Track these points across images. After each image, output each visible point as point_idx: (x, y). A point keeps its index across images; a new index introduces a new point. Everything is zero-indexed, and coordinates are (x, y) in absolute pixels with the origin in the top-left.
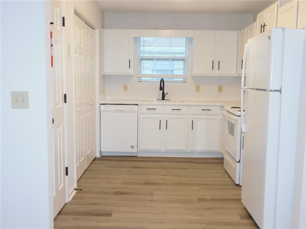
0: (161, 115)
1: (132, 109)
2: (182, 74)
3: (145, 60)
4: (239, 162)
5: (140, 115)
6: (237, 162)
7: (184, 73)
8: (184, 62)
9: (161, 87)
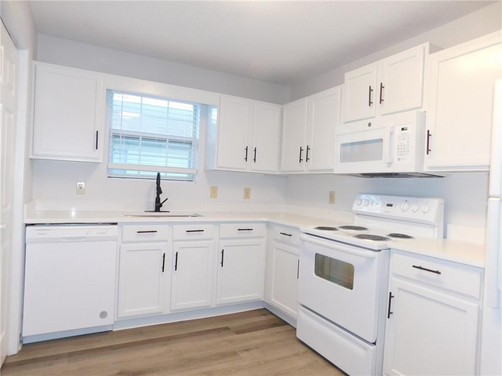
0: (165, 244)
2: (186, 166)
4: (375, 344)
5: (123, 245)
6: (372, 344)
7: (189, 166)
9: (158, 187)
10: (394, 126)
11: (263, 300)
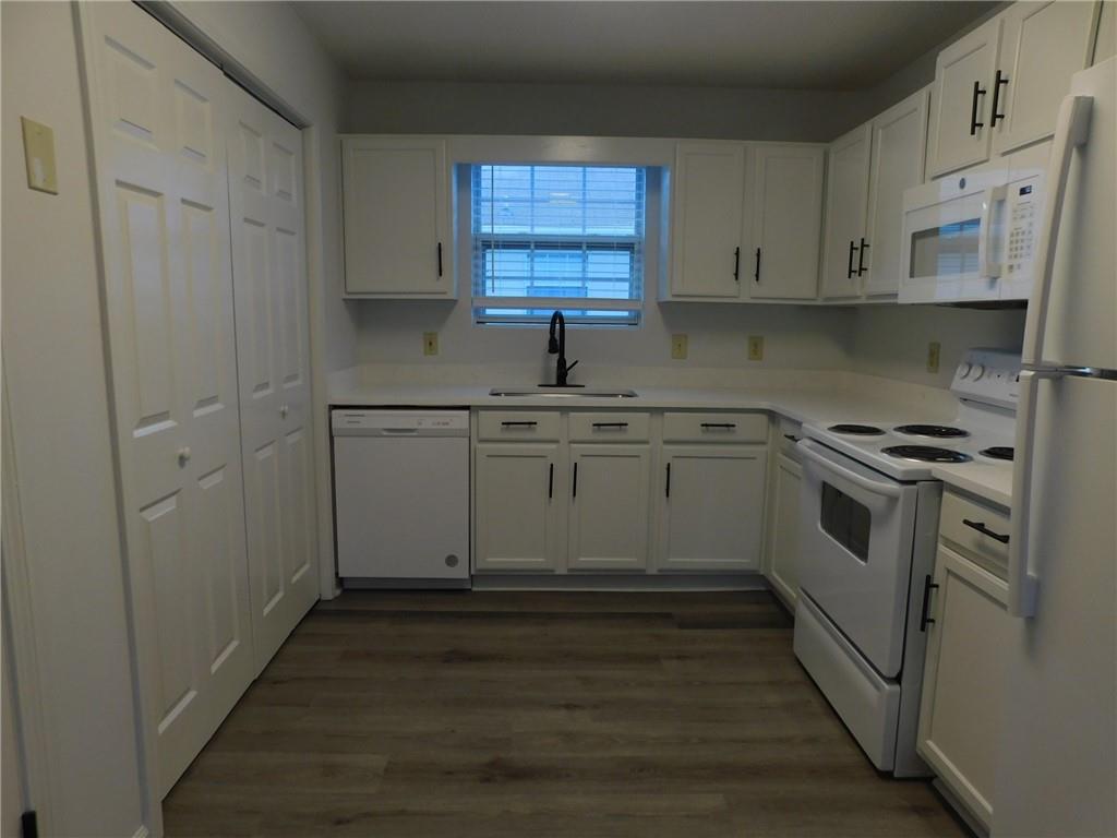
0: (554, 446)
1: (447, 424)
2: (626, 295)
3: (497, 247)
4: (898, 680)
5: (480, 446)
6: (889, 680)
7: (631, 294)
8: (632, 253)
9: (552, 340)
10: (1007, 185)
11: (762, 573)
